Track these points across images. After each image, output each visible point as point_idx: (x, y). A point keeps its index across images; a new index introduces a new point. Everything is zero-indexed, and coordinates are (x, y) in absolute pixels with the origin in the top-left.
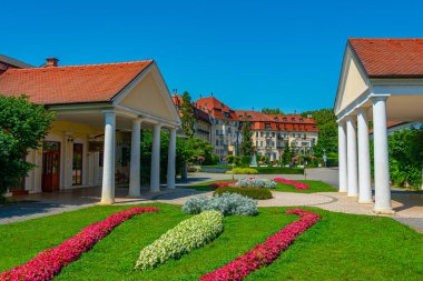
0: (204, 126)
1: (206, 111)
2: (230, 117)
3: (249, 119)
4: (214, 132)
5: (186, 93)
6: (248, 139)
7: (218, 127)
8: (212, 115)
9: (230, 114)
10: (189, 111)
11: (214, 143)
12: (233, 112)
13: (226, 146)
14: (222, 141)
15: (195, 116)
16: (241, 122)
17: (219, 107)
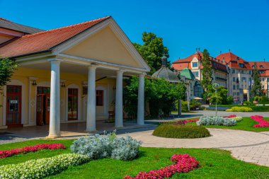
0: (222, 75)
1: (224, 63)
2: (244, 67)
3: (261, 68)
4: (231, 79)
5: (205, 51)
6: (258, 83)
7: (235, 75)
8: (229, 66)
9: (244, 66)
10: (208, 64)
11: (231, 87)
12: (247, 63)
13: (242, 90)
14: (238, 86)
15: (213, 67)
16: (253, 70)
17: (235, 60)
